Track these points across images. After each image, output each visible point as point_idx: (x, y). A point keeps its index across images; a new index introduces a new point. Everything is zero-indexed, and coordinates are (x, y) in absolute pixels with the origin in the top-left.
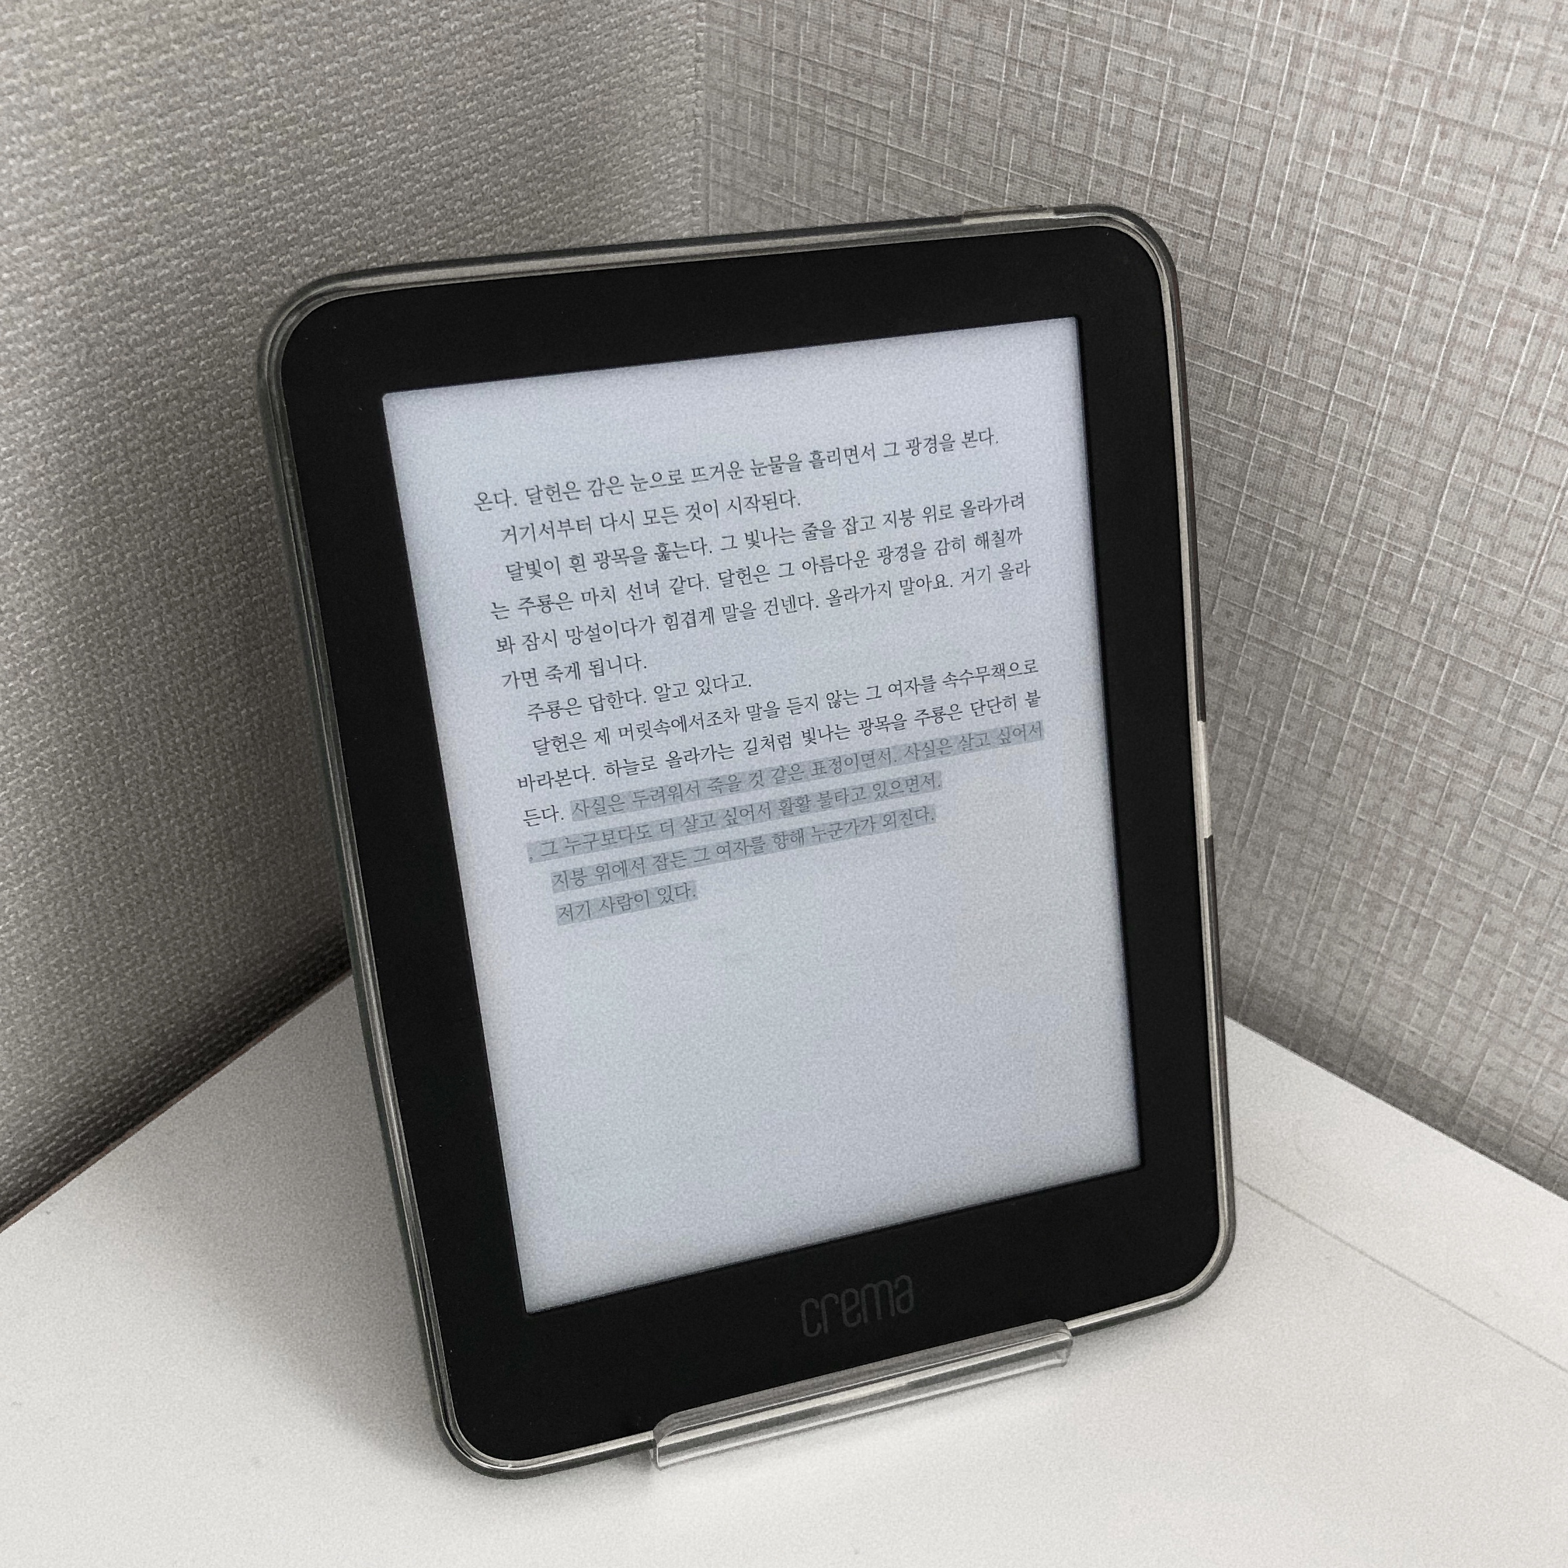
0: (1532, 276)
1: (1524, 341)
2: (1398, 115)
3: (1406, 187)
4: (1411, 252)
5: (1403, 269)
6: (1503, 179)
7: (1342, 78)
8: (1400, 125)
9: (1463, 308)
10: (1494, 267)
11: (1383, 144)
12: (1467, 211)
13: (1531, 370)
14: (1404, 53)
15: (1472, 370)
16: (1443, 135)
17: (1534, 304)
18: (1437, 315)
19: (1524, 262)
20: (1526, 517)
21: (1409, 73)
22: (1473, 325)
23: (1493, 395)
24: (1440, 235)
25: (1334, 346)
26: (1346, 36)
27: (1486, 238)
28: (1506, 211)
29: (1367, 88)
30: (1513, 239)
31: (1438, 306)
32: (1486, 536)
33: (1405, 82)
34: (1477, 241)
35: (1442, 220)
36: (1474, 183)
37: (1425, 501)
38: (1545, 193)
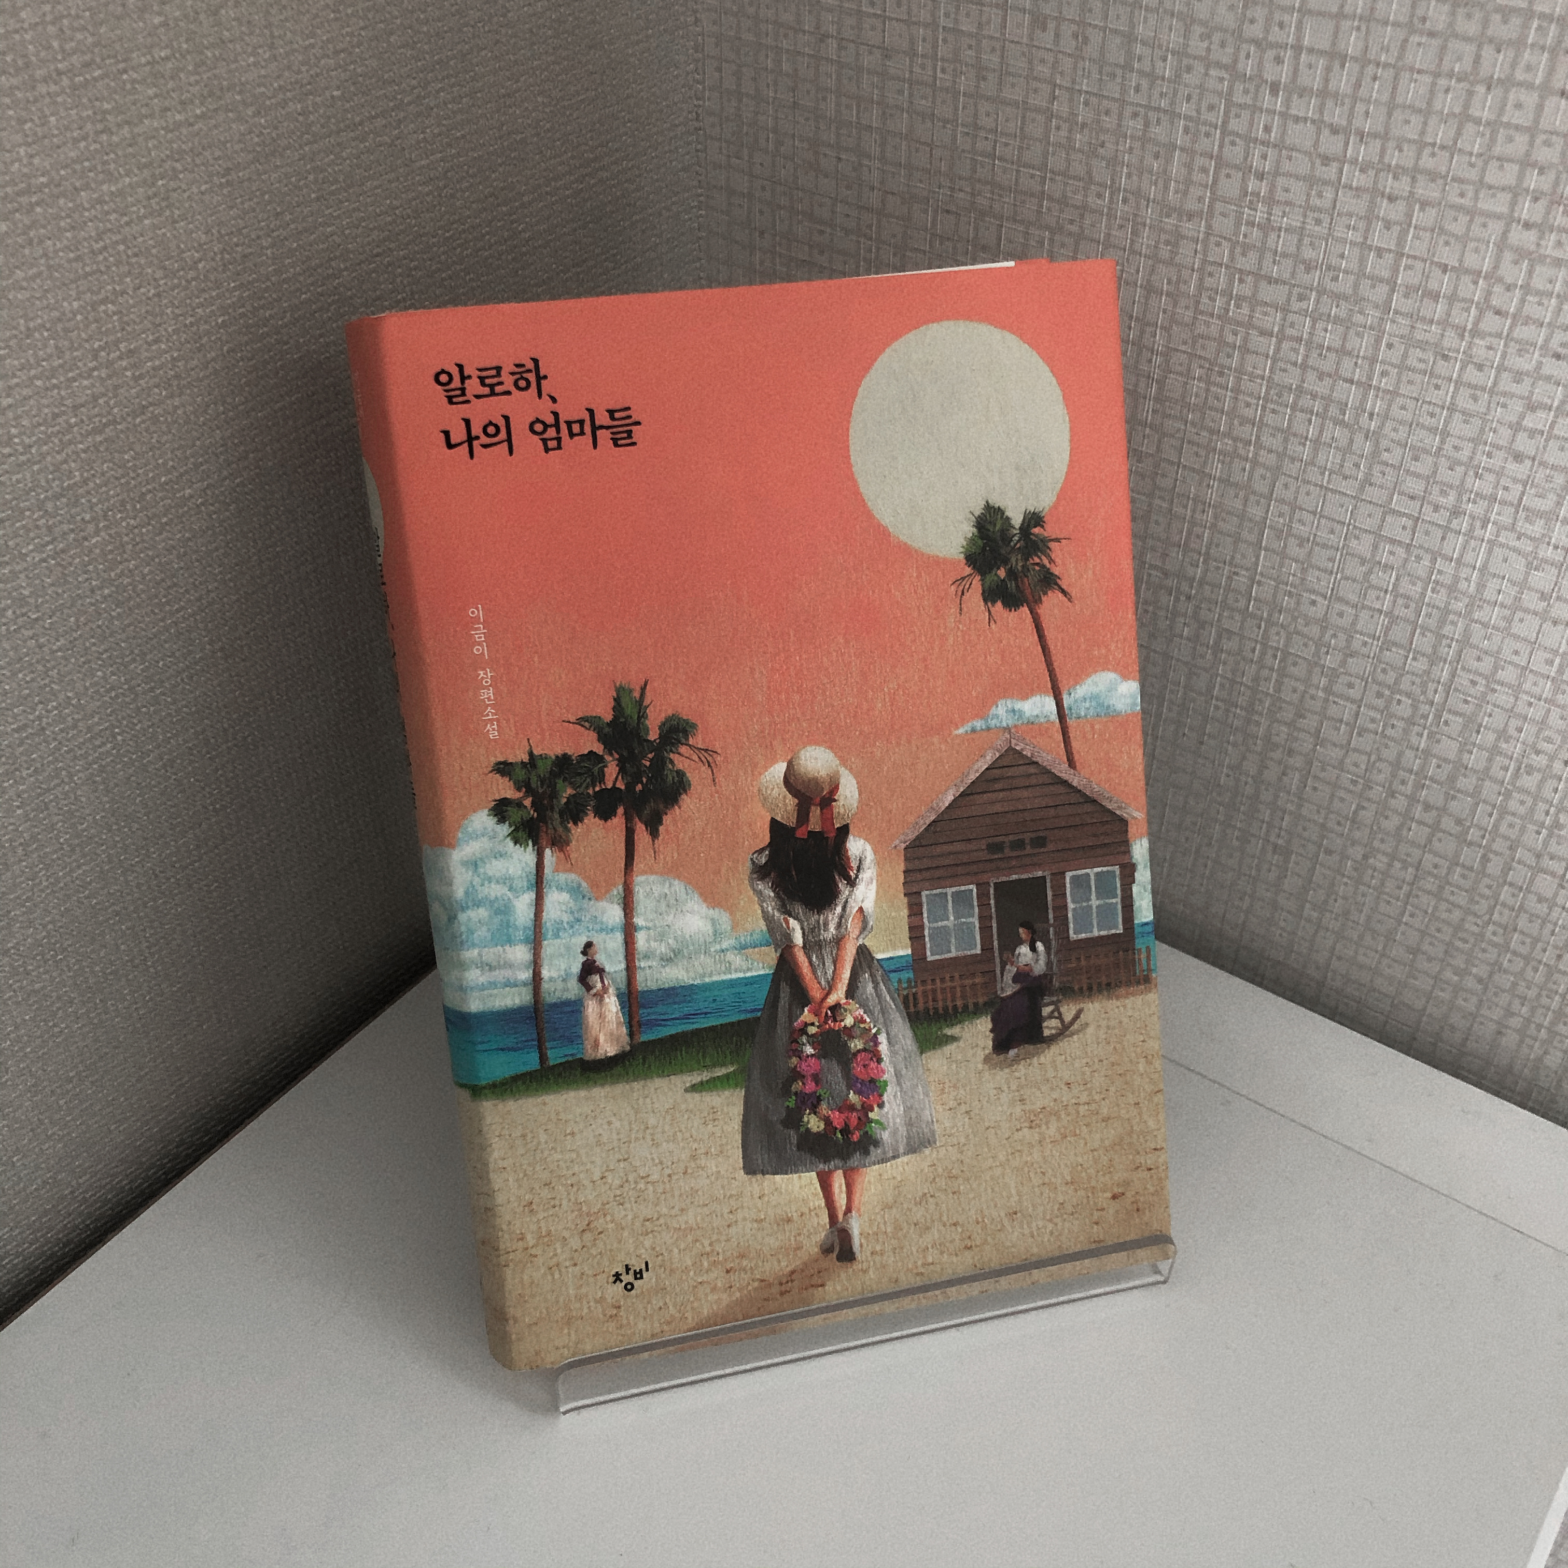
0: (1311, 376)
1: (1310, 421)
2: (1209, 269)
3: (1219, 317)
4: (1226, 362)
5: (1221, 374)
6: (1286, 310)
7: (1167, 243)
8: (1211, 275)
9: (1266, 400)
10: (1285, 370)
11: (1200, 287)
12: (1263, 333)
13: (1317, 442)
14: (1209, 227)
15: (1275, 443)
16: (1241, 281)
17: (1314, 396)
18: (1248, 405)
19: (1304, 367)
20: (1325, 546)
21: (1213, 239)
22: (1274, 411)
23: (1293, 460)
24: (1245, 350)
25: (1179, 430)
26: (1168, 216)
27: (1278, 349)
28: (1289, 332)
29: (1185, 249)
30: (1296, 351)
31: (1249, 399)
32: (1296, 561)
33: (1212, 246)
34: (1271, 353)
35: (1245, 340)
36: (1265, 314)
37: (1253, 538)
38: (1314, 321)
